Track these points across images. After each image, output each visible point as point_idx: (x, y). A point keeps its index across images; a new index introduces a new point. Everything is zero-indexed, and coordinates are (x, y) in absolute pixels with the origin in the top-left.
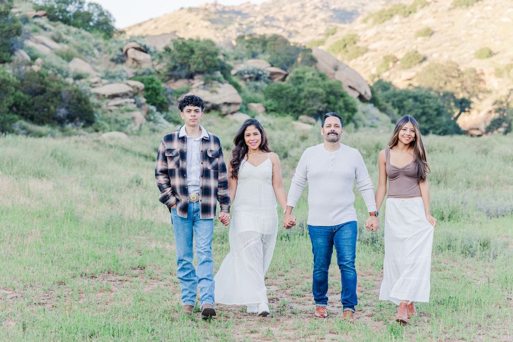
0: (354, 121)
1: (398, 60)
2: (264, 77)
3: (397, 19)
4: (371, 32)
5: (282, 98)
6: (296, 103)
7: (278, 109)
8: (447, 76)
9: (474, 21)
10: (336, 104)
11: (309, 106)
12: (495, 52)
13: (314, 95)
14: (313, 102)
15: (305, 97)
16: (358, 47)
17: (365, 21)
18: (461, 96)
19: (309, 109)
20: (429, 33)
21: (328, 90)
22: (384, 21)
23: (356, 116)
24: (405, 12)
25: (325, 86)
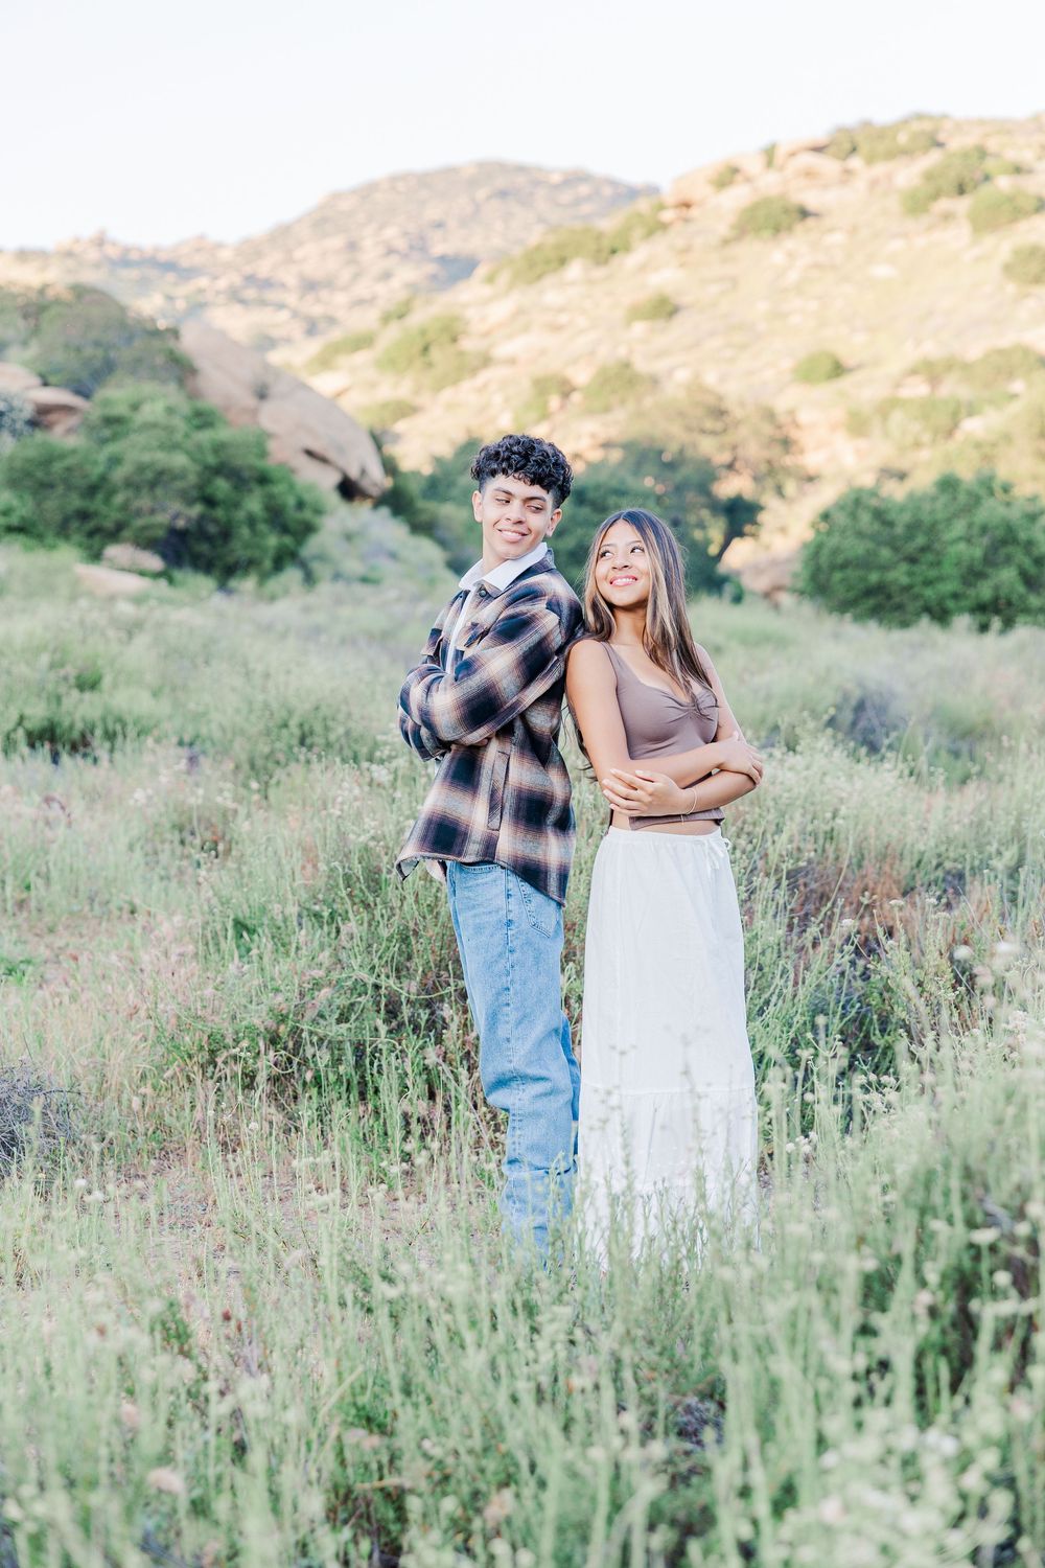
0: (303, 565)
1: (574, 389)
2: (14, 421)
3: (575, 270)
4: (501, 310)
5: (51, 486)
6: (97, 504)
7: (34, 524)
8: (689, 429)
9: (793, 276)
10: (236, 505)
11: (138, 513)
12: (848, 360)
13: (158, 479)
14: (155, 498)
15: (129, 484)
16: (461, 354)
17: (490, 279)
18: (730, 487)
19: (139, 522)
20: (665, 309)
21: (211, 460)
22: (539, 277)
23: (311, 546)
24: (599, 251)
25: (199, 447)
